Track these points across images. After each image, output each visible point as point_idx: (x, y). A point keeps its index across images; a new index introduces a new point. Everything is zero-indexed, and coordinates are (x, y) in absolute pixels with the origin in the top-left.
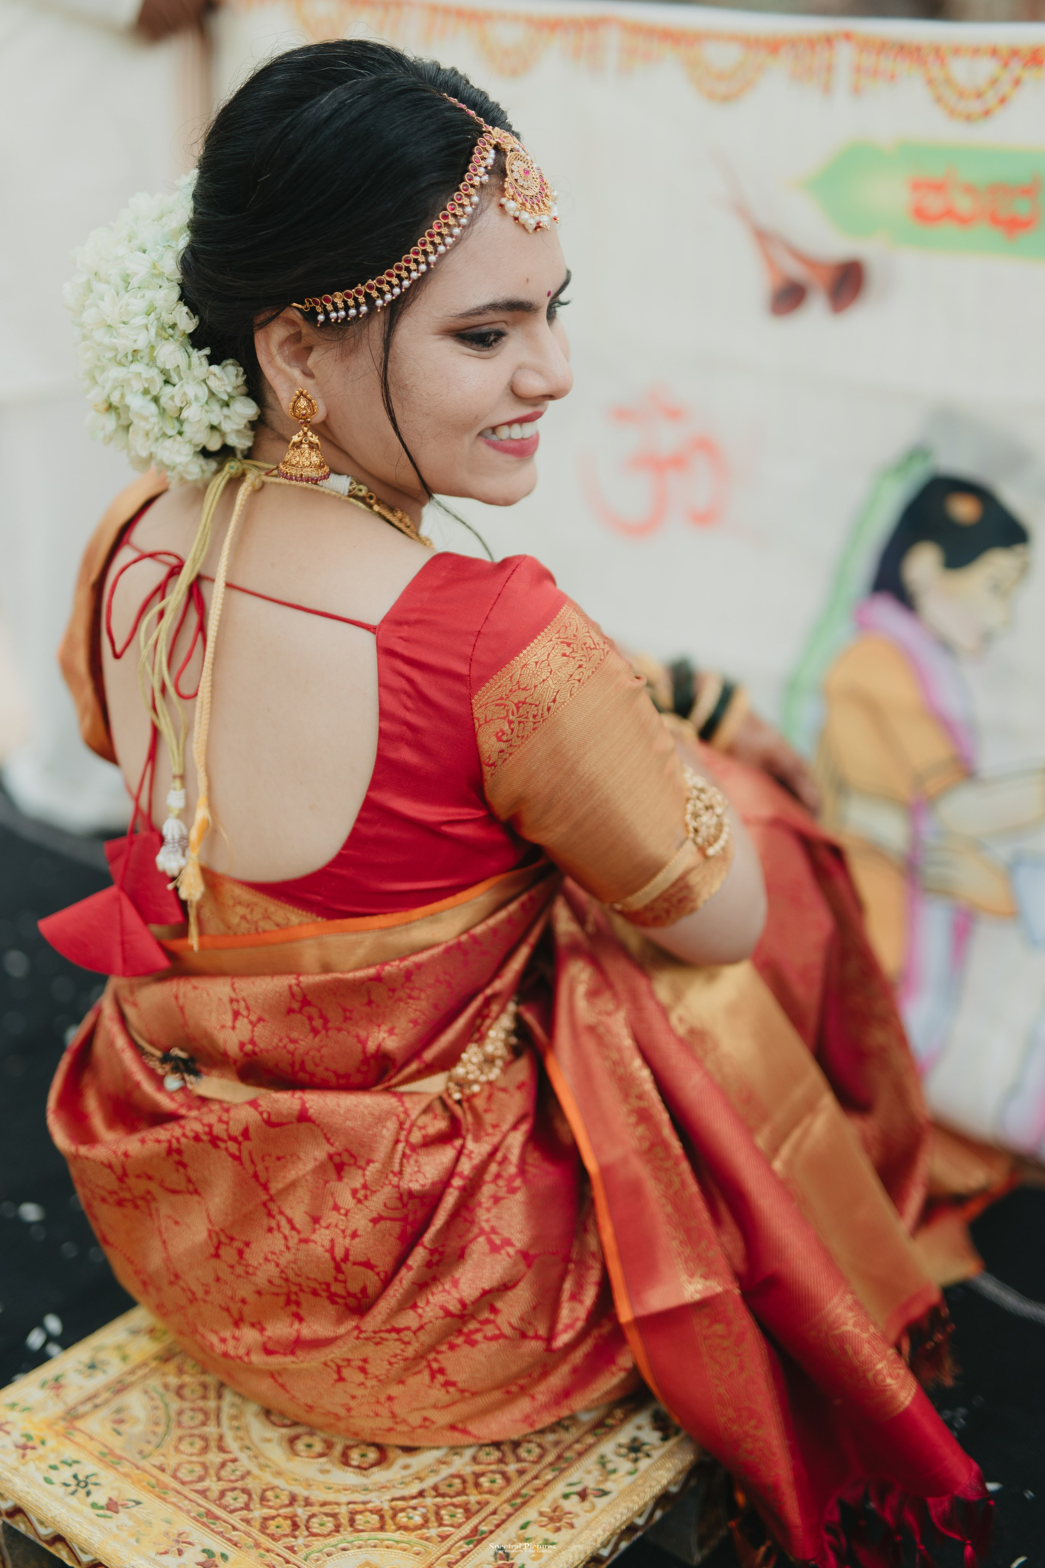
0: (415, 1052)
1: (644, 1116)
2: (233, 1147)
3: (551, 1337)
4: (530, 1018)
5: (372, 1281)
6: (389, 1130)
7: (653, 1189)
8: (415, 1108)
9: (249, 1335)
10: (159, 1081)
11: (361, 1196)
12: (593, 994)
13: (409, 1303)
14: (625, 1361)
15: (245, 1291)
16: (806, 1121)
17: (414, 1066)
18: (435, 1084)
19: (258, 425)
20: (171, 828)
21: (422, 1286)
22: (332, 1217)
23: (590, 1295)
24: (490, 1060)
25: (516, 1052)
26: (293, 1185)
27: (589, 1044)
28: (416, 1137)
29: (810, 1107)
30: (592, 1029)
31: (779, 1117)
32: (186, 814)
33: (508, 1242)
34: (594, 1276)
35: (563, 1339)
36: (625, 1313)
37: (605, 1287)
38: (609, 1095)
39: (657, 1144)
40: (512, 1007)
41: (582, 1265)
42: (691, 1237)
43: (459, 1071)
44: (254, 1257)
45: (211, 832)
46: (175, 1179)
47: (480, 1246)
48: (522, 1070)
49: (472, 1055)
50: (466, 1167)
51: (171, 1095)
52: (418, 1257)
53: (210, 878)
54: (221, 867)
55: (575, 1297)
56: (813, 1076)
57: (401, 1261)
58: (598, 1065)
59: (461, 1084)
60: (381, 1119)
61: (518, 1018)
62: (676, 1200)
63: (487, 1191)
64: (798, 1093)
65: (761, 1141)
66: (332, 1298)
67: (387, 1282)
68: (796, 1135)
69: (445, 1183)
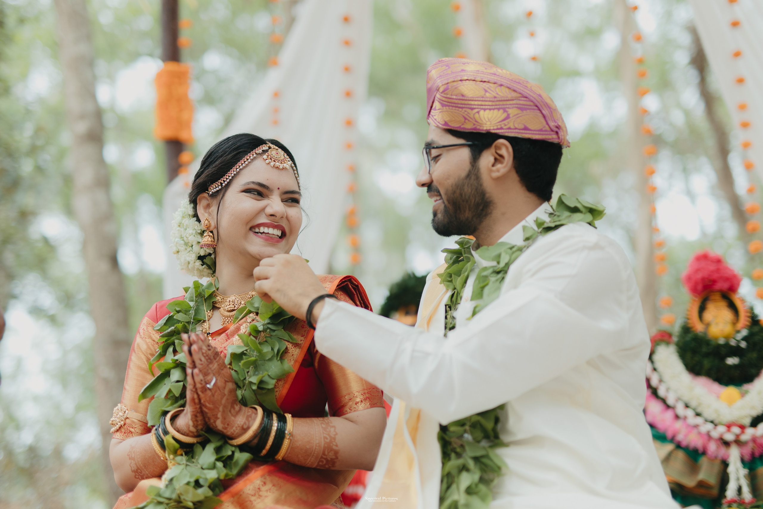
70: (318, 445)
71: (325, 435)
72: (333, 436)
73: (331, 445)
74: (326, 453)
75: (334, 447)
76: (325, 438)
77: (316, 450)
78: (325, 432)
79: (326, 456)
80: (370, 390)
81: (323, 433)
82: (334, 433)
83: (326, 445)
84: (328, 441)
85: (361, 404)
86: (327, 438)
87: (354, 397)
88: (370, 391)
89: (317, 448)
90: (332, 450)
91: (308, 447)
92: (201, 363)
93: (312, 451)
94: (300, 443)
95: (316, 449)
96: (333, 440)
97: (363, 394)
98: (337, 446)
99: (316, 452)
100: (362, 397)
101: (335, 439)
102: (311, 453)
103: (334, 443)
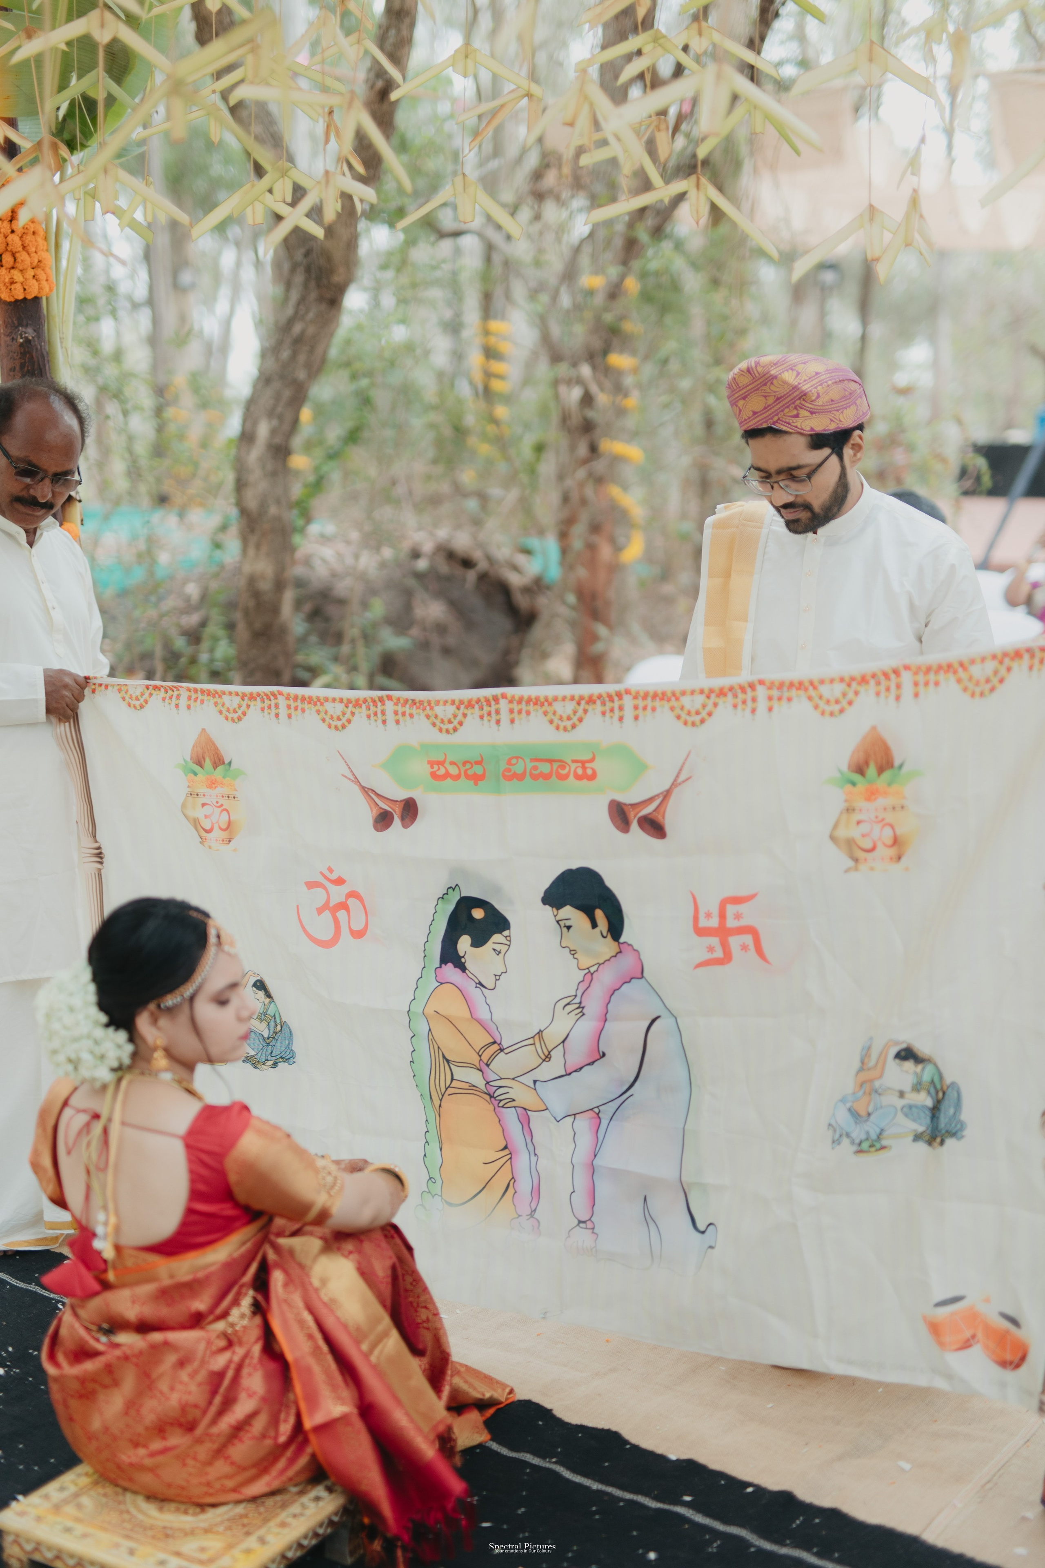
0: (211, 1310)
1: (310, 1337)
2: (134, 1360)
3: (276, 1438)
4: (260, 1298)
5: (197, 1413)
6: (202, 1346)
7: (317, 1369)
8: (213, 1336)
9: (142, 1451)
10: (98, 1340)
11: (192, 1376)
12: (286, 1285)
13: (214, 1421)
14: (309, 1450)
15: (140, 1429)
16: (385, 1340)
17: (211, 1318)
18: (220, 1326)
19: (135, 1055)
20: (100, 1230)
21: (221, 1413)
22: (179, 1387)
23: (292, 1420)
24: (243, 1316)
25: (254, 1313)
26: (161, 1376)
27: (285, 1307)
28: (214, 1348)
29: (385, 1335)
30: (285, 1301)
31: (372, 1337)
32: (106, 1224)
33: (255, 1393)
34: (293, 1411)
35: (282, 1439)
36: (308, 1424)
37: (298, 1416)
38: (295, 1328)
39: (317, 1348)
40: (251, 1293)
41: (287, 1406)
42: (334, 1388)
43: (231, 1319)
44: (144, 1411)
45: (117, 1229)
46: (107, 1380)
47: (243, 1396)
48: (258, 1320)
49: (235, 1313)
50: (236, 1358)
51: (104, 1344)
52: (218, 1400)
53: (118, 1248)
54: (123, 1242)
55: (286, 1421)
56: (386, 1321)
57: (210, 1403)
58: (290, 1316)
59: (232, 1325)
60: (198, 1341)
61: (255, 1298)
62: (327, 1372)
63: (245, 1371)
64: (380, 1328)
65: (365, 1347)
66: (180, 1425)
67: (205, 1412)
68: (380, 1347)
69: (227, 1367)
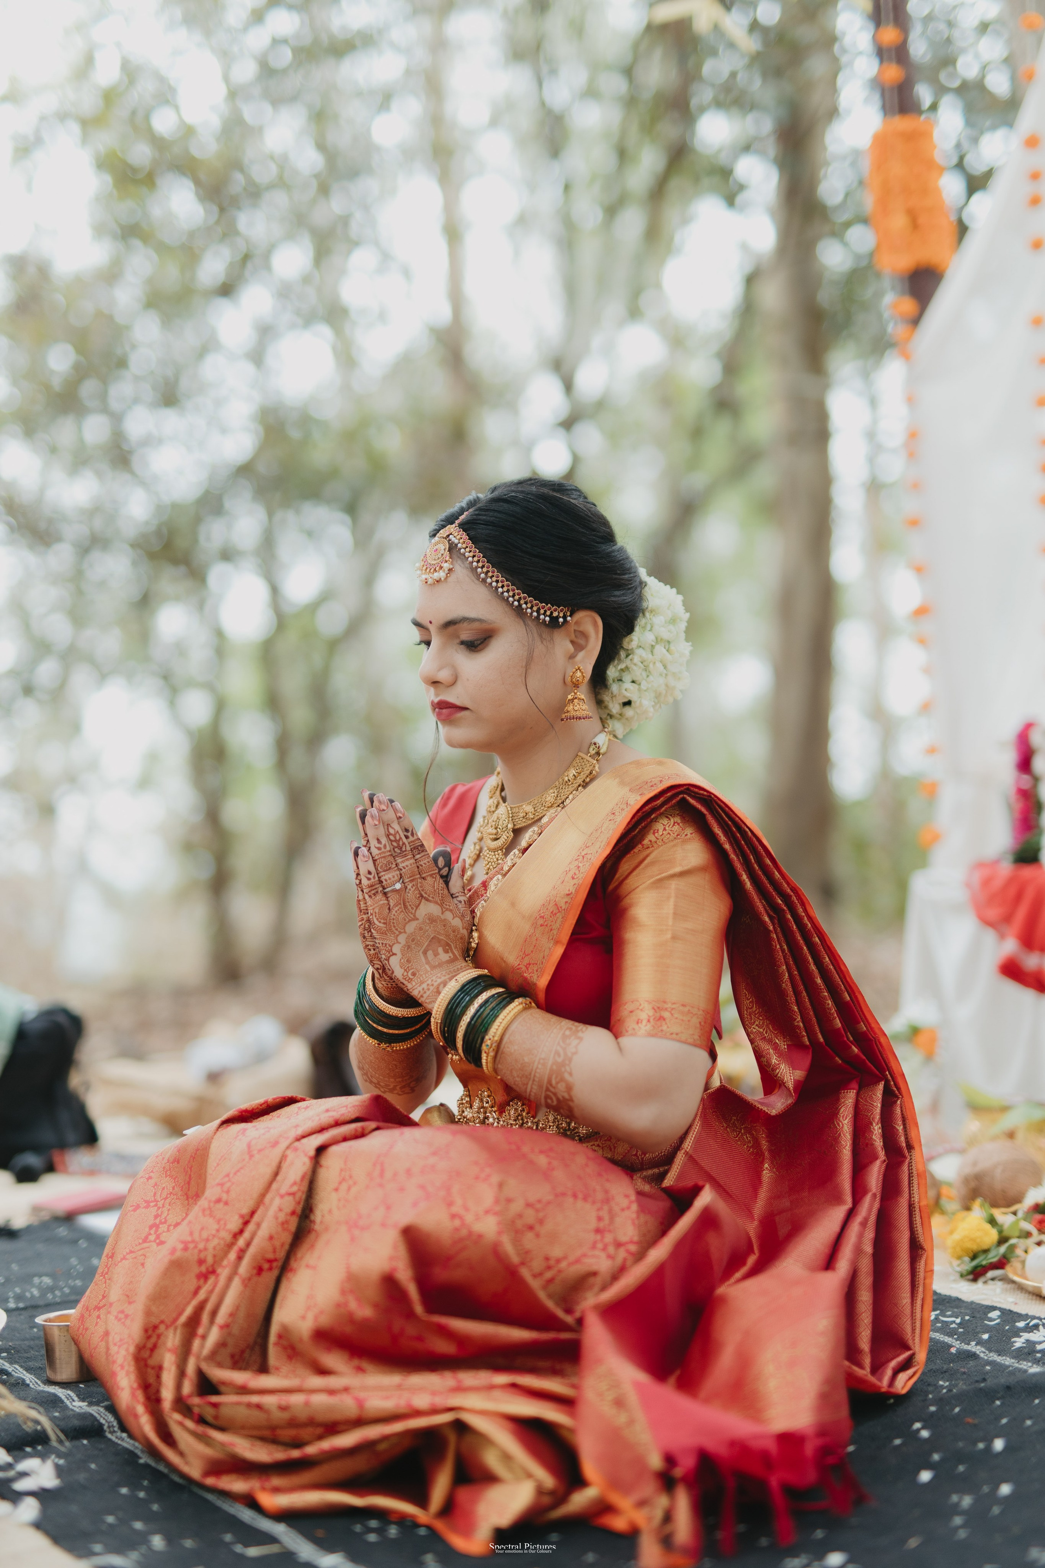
70: (542, 1061)
71: (559, 1048)
72: (569, 1054)
73: (563, 1069)
74: (554, 1082)
75: (567, 1076)
76: (557, 1053)
77: (538, 1071)
78: (561, 1043)
79: (554, 1088)
80: (674, 1006)
81: (559, 1043)
82: (573, 1050)
83: (554, 1067)
84: (560, 1060)
85: (646, 1025)
86: (559, 1055)
87: (638, 1009)
88: (673, 1009)
89: (540, 1066)
90: (562, 1080)
91: (526, 1059)
92: (378, 845)
93: (532, 1070)
94: (516, 1047)
95: (537, 1068)
96: (567, 1062)
97: (656, 1008)
98: (571, 1074)
99: (537, 1075)
100: (651, 1013)
101: (570, 1060)
102: (530, 1074)
103: (568, 1068)
